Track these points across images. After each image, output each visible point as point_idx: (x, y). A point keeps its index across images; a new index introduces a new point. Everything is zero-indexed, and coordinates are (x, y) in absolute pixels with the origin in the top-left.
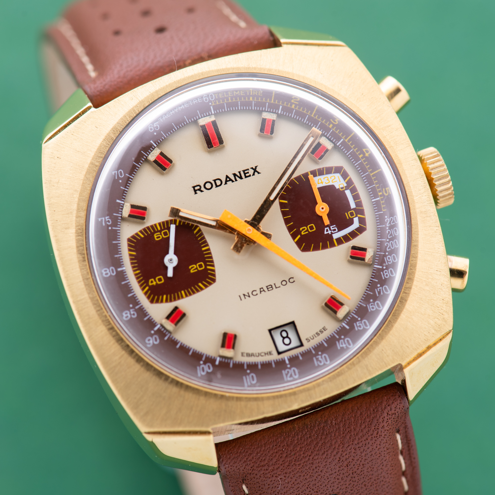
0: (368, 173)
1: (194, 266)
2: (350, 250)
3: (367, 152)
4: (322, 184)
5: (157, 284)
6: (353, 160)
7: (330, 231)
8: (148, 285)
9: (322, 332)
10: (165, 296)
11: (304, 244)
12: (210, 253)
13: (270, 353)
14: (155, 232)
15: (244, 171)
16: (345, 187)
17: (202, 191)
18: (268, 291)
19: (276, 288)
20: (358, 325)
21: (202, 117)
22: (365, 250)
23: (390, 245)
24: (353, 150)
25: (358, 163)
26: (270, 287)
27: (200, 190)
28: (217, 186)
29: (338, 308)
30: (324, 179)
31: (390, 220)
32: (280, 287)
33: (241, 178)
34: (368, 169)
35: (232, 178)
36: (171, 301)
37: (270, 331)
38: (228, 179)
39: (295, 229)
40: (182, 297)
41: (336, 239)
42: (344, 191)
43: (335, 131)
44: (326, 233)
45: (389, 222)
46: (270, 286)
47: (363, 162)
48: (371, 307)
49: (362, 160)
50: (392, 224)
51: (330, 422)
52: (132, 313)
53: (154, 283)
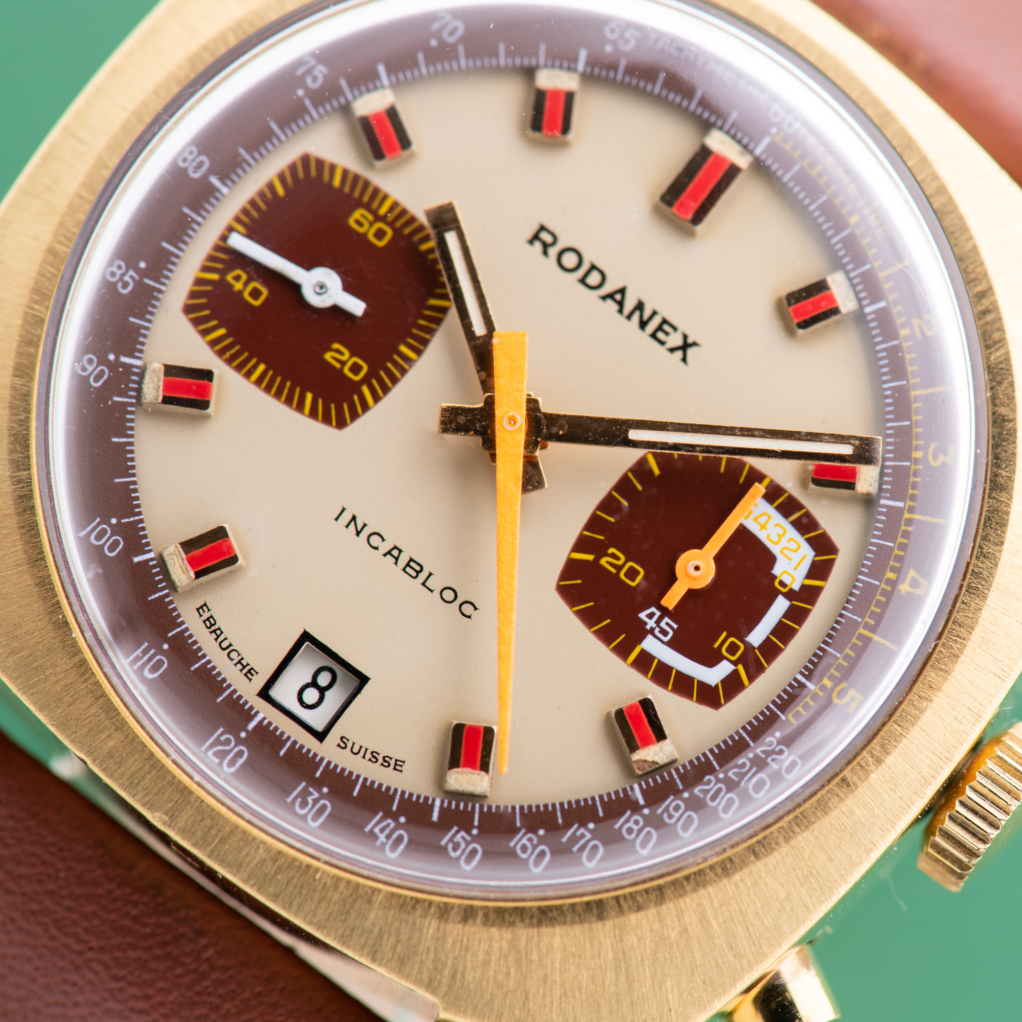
0: (860, 620)
1: (347, 353)
2: (635, 701)
3: (914, 584)
4: (761, 530)
5: (240, 293)
6: (869, 563)
7: (655, 623)
8: (223, 273)
9: (386, 764)
10: (222, 331)
11: (579, 581)
12: (404, 372)
13: (250, 673)
14: (367, 207)
15: (665, 321)
16: (791, 590)
17: (545, 253)
18: (404, 570)
19: (423, 584)
20: (458, 838)
21: (728, 133)
22: (661, 735)
23: (712, 788)
24: (892, 549)
25: (869, 580)
26: (414, 568)
27: (546, 246)
28: (583, 281)
29: (470, 764)
30: (777, 525)
31: (777, 749)
32: (432, 591)
33: (643, 324)
34: (869, 613)
35: (629, 305)
36: (220, 353)
37: (306, 637)
38: (618, 296)
39: (602, 538)
40: (248, 375)
41: (643, 652)
42: (778, 592)
43: (911, 472)
44: (643, 615)
45: (770, 748)
46: (418, 568)
47: (880, 591)
48: (524, 841)
49: (883, 586)
50: (769, 760)
51: (203, 942)
52: (127, 278)
53: (238, 286)
